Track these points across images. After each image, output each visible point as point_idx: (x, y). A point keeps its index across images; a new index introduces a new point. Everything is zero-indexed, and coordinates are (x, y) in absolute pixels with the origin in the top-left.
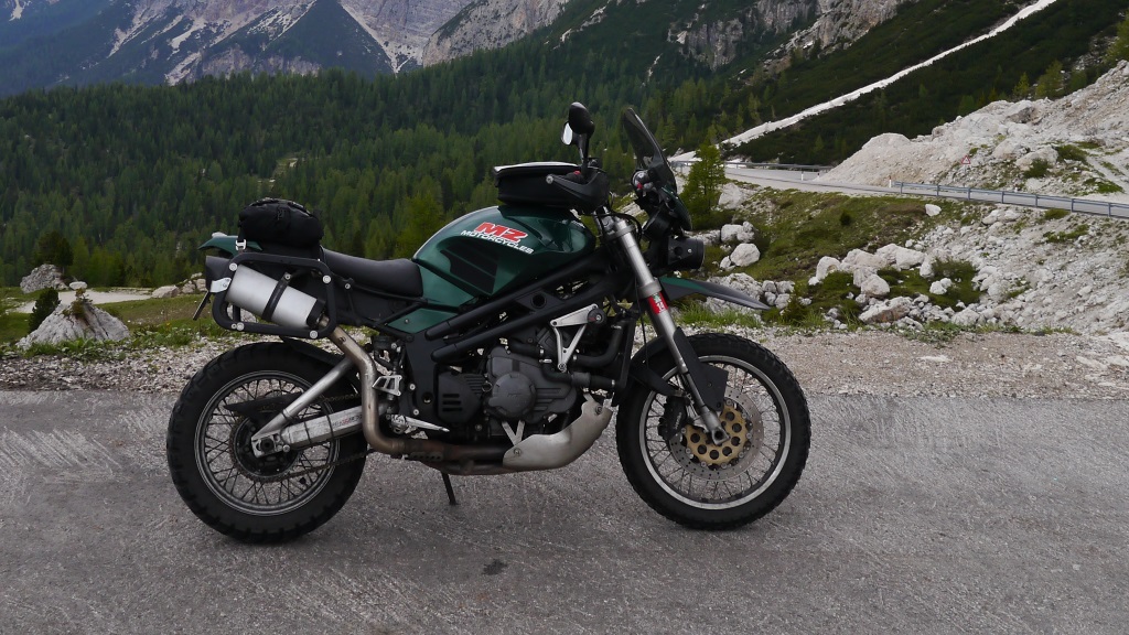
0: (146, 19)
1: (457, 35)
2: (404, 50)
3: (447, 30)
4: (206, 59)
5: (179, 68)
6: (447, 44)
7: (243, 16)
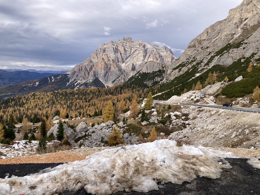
0: (71, 81)
1: (114, 83)
2: (107, 85)
3: (113, 82)
4: (80, 86)
5: (76, 88)
6: (113, 84)
7: (85, 80)
